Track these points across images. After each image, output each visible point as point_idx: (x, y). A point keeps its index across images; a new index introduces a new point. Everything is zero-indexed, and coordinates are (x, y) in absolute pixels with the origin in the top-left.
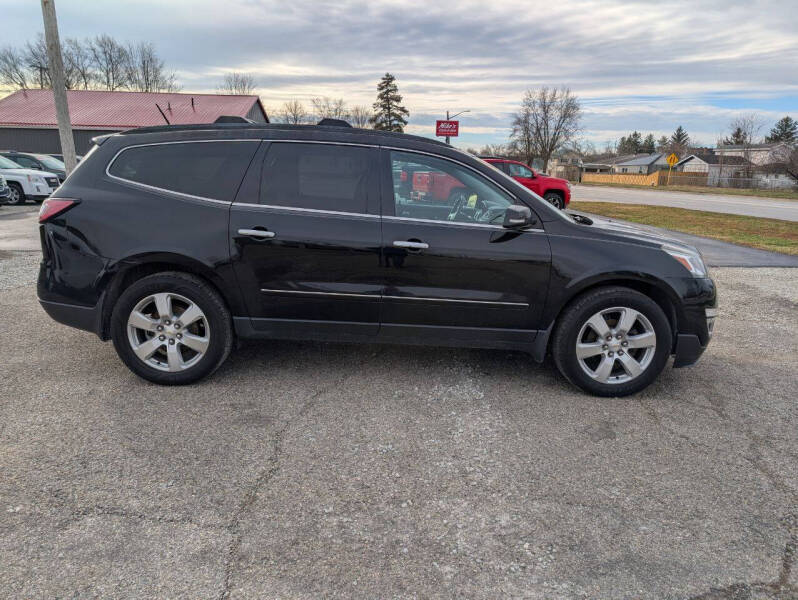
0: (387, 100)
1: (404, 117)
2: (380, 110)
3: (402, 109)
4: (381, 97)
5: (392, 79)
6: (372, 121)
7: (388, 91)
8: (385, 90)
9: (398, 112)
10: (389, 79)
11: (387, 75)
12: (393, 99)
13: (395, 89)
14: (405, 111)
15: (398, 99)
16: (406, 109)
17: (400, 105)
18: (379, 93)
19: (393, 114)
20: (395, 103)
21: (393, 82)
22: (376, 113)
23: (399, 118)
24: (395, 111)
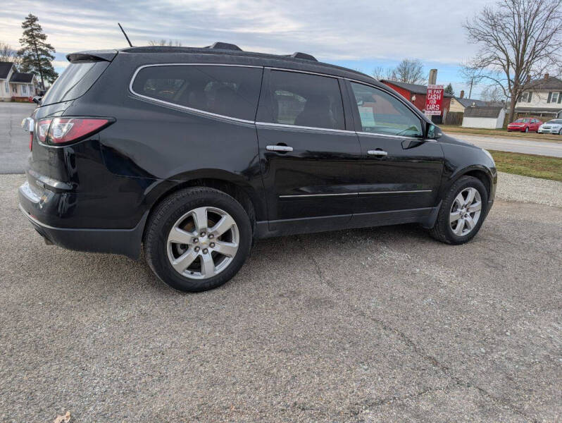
0: (33, 36)
1: (51, 53)
2: (27, 45)
3: (48, 46)
4: (26, 33)
5: (35, 19)
6: (20, 53)
7: (32, 29)
8: (30, 28)
9: (45, 48)
10: (32, 20)
11: (31, 16)
12: (38, 37)
13: (39, 28)
14: (52, 48)
15: (43, 37)
16: (52, 46)
17: (46, 42)
18: (24, 30)
19: (40, 49)
20: (41, 40)
21: (37, 23)
22: (24, 47)
23: (45, 53)
24: (42, 47)
